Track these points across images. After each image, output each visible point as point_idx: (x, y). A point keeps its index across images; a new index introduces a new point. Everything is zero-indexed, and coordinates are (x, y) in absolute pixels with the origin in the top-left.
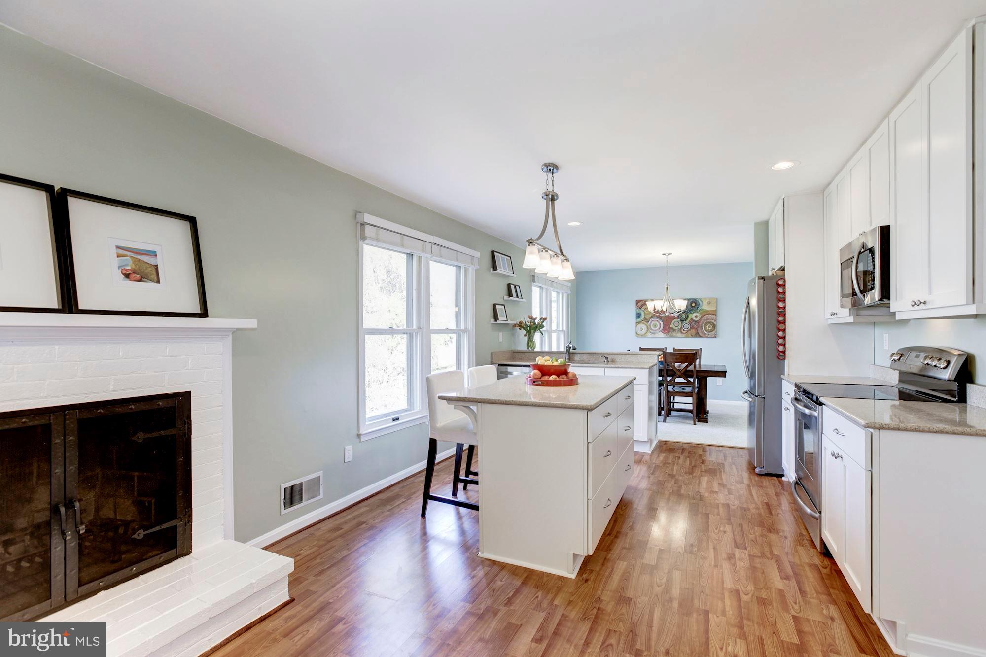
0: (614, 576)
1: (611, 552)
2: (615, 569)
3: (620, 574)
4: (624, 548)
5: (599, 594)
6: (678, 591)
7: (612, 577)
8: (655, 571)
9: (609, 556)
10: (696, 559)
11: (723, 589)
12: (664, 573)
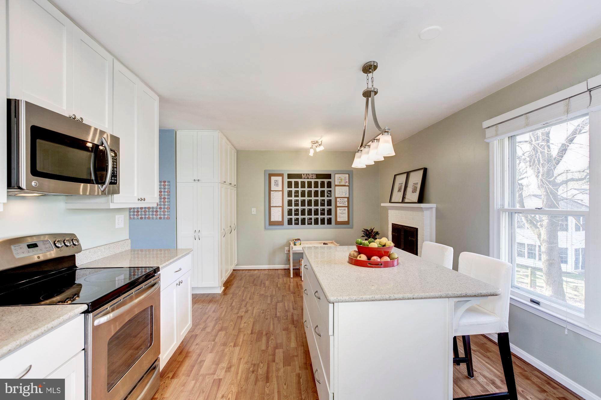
0: (294, 338)
1: (302, 351)
2: (296, 342)
3: (292, 340)
4: (297, 356)
5: (297, 329)
6: (263, 339)
7: (295, 337)
8: (275, 346)
9: (302, 348)
10: (252, 361)
11: (241, 347)
12: (270, 346)
